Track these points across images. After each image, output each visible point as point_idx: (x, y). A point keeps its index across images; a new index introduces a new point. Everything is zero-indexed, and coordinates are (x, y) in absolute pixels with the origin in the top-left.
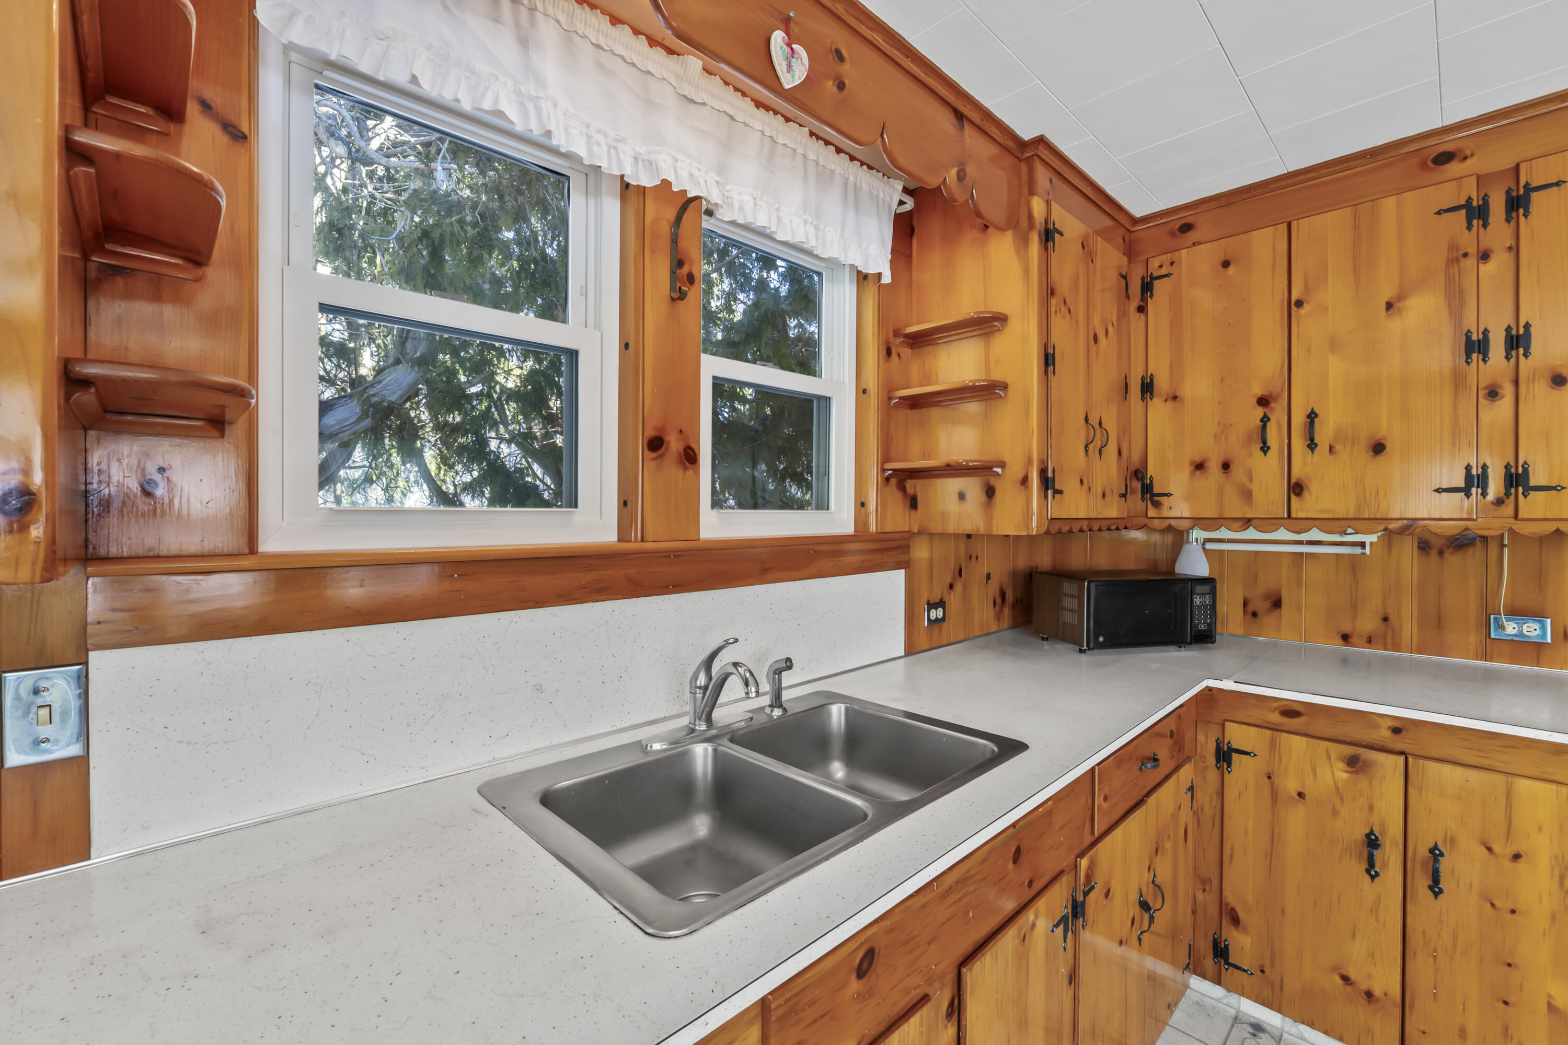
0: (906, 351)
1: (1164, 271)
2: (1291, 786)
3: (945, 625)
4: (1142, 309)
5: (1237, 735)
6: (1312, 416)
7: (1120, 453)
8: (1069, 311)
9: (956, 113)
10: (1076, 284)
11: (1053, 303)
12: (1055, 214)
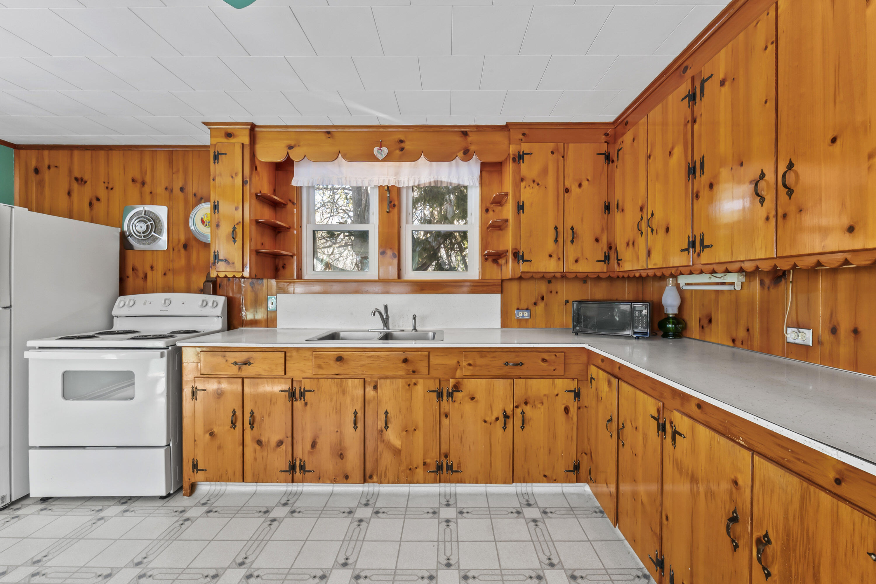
0: (497, 208)
1: (621, 147)
2: (599, 394)
3: (532, 320)
4: (615, 166)
6: (653, 215)
7: (597, 240)
8: (538, 184)
9: (462, 132)
10: (545, 171)
11: (523, 184)
12: (525, 147)
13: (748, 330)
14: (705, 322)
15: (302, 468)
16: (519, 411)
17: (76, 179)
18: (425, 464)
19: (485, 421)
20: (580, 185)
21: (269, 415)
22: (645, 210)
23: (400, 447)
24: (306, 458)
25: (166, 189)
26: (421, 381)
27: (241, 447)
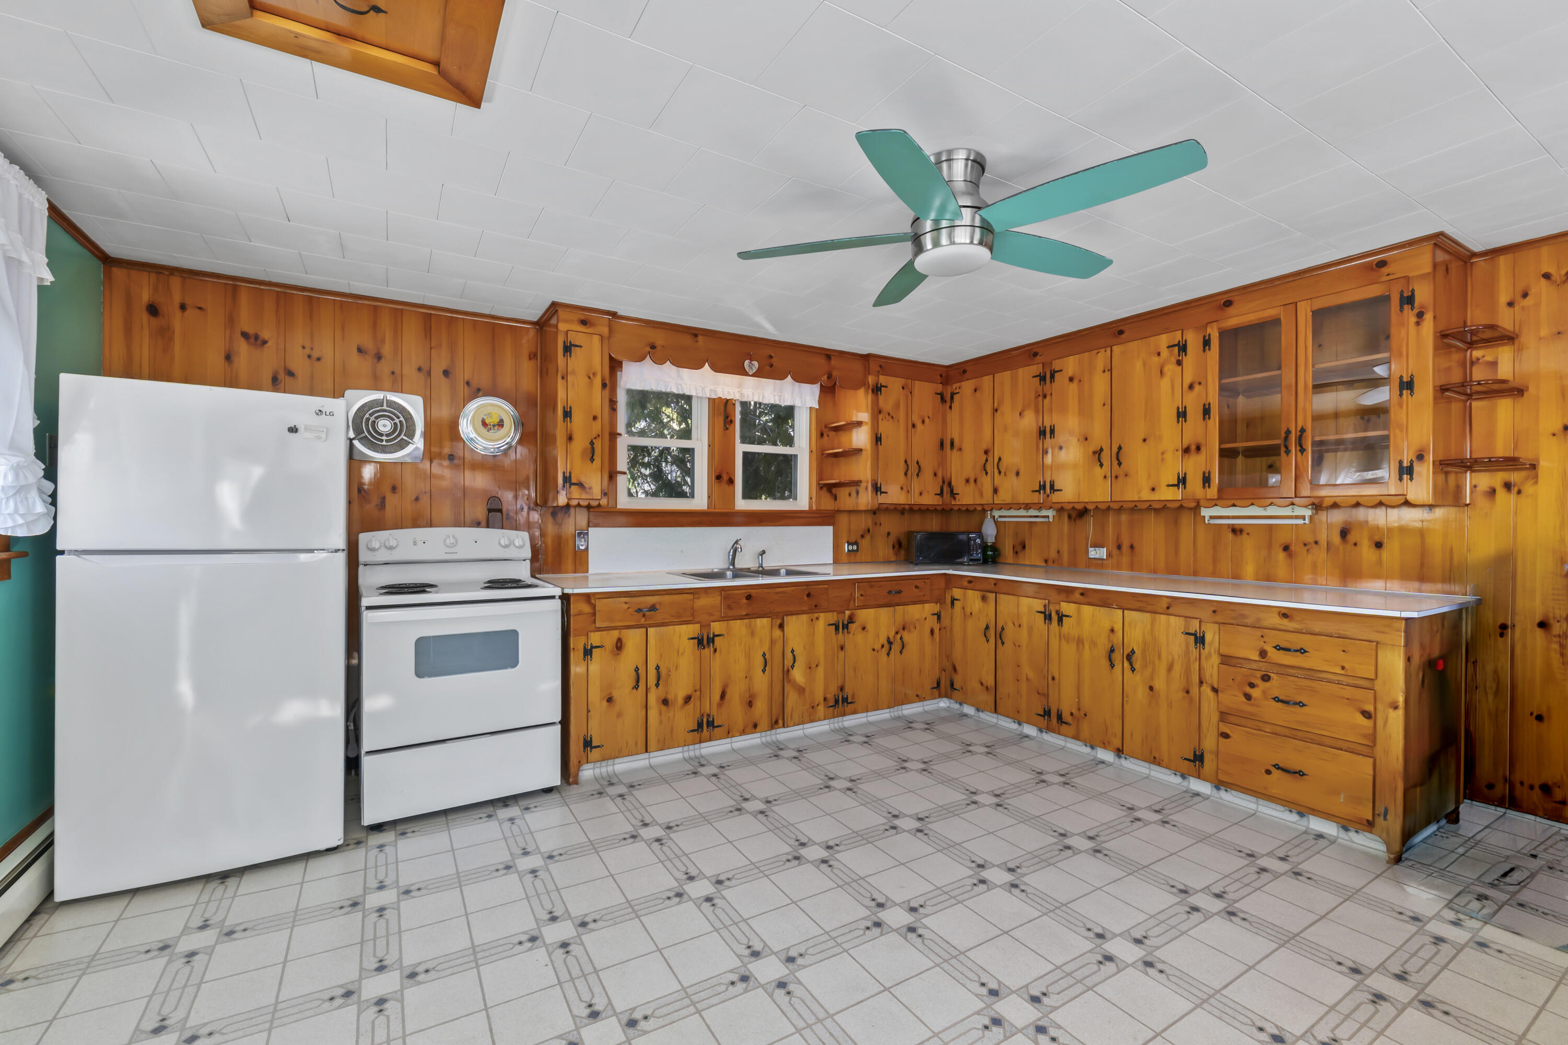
0: (832, 434)
1: (957, 391)
2: (968, 611)
3: (859, 554)
4: (951, 407)
5: (957, 593)
6: (1000, 459)
7: (935, 475)
8: (892, 417)
9: (826, 355)
10: (897, 406)
11: (881, 416)
12: (883, 380)
13: (1058, 552)
14: (1019, 548)
15: (711, 724)
16: (899, 636)
17: (245, 335)
18: (825, 699)
19: (874, 650)
20: (923, 422)
21: (677, 668)
22: (990, 454)
23: (804, 685)
24: (714, 712)
25: (420, 369)
26: (822, 615)
27: (644, 711)
